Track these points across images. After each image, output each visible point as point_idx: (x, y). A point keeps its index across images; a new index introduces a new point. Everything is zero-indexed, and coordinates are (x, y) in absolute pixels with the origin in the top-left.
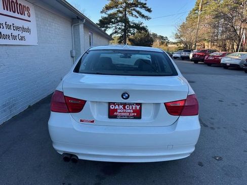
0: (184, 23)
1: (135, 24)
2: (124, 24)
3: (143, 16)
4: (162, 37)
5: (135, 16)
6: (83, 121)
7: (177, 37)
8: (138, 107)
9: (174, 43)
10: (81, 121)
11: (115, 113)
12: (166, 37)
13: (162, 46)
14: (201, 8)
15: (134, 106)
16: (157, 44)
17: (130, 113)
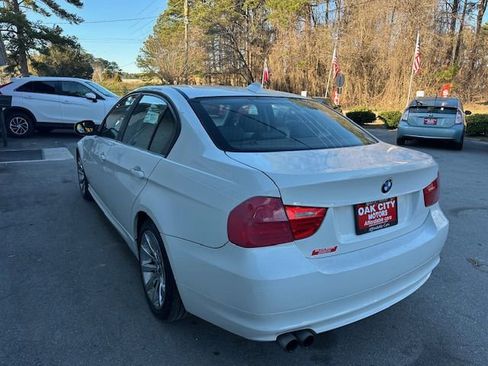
0: (150, 37)
1: (46, 30)
2: (15, 28)
3: (63, 14)
4: (105, 63)
5: (43, 11)
6: (317, 253)
7: (142, 63)
8: (393, 203)
9: (137, 76)
10: (314, 253)
11: (366, 224)
12: (115, 64)
13: (110, 82)
14: (188, 12)
15: (388, 203)
16: (98, 77)
17: (384, 217)
